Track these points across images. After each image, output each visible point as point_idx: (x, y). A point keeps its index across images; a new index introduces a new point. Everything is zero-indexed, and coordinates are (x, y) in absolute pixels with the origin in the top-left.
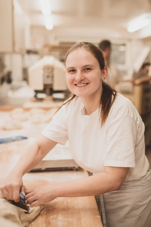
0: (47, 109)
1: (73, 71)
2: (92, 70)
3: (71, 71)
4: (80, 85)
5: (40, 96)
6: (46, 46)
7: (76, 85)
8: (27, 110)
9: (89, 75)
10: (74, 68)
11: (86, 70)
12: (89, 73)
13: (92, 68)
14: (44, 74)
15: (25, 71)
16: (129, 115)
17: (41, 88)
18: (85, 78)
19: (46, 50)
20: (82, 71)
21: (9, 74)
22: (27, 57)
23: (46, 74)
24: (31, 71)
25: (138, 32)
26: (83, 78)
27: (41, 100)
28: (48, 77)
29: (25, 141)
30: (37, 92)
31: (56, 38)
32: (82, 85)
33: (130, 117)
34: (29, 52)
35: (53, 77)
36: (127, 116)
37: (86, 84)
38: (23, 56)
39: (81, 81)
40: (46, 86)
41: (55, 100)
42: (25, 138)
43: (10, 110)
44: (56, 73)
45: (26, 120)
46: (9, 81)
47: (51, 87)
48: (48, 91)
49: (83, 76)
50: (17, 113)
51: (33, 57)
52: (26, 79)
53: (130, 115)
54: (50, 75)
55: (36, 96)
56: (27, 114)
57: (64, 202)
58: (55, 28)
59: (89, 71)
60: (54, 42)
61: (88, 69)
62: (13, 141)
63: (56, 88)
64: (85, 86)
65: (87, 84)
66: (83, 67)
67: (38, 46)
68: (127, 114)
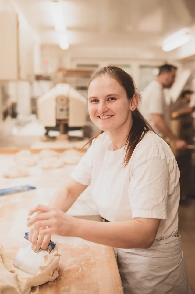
0: (61, 151)
1: (96, 101)
2: (117, 100)
3: (93, 101)
4: (103, 118)
5: (52, 133)
6: (60, 70)
7: (99, 117)
8: (36, 151)
9: (114, 106)
10: (97, 98)
11: (110, 99)
12: (113, 103)
13: (116, 97)
14: (56, 107)
15: (34, 101)
16: (159, 157)
17: (53, 124)
18: (109, 109)
19: (61, 75)
20: (105, 101)
21: (14, 106)
22: (36, 84)
23: (59, 107)
24: (40, 102)
25: (175, 51)
26: (106, 109)
27: (54, 138)
28: (62, 110)
29: (32, 191)
30: (48, 129)
31: (73, 59)
32: (106, 117)
33: (160, 158)
34: (38, 78)
35: (68, 110)
36: (157, 157)
37: (110, 116)
38: (31, 83)
39: (104, 113)
40: (59, 122)
41: (71, 139)
42: (34, 188)
43: (15, 152)
44: (71, 104)
45: (35, 164)
46: (14, 115)
47: (65, 122)
48: (62, 128)
49: (106, 108)
50: (24, 156)
51: (44, 84)
52: (34, 112)
53: (161, 156)
54: (65, 108)
55: (47, 134)
56: (36, 157)
57: (79, 270)
58: (71, 47)
59: (113, 101)
60: (70, 65)
61: (113, 99)
62: (18, 191)
63: (71, 124)
64: (109, 118)
65: (112, 116)
66: (106, 97)
67: (51, 71)
68: (156, 155)
